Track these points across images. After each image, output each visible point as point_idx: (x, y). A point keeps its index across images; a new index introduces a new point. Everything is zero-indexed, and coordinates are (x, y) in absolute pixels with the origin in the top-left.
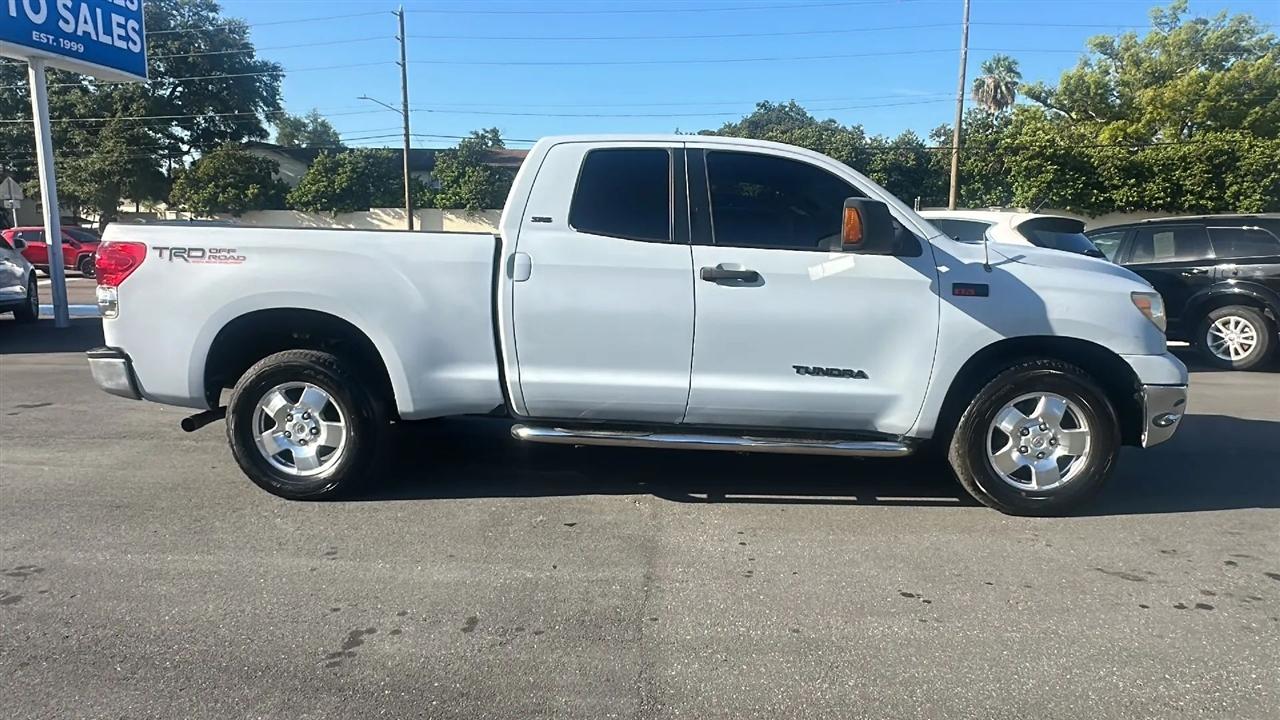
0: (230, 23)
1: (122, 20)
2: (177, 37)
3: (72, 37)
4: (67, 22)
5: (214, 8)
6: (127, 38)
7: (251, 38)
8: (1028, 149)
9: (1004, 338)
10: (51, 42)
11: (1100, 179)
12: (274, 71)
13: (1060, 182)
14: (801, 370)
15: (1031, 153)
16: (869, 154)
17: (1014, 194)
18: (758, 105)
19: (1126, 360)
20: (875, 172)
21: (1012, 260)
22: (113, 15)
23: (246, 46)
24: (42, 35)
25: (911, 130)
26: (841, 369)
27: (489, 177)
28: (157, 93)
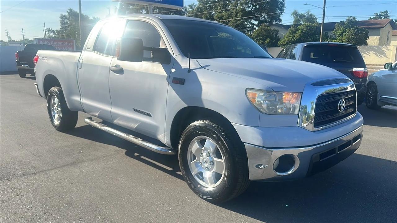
9: (187, 106)
14: (135, 110)
19: (234, 126)
21: (203, 68)
26: (145, 112)
27: (356, 32)
28: (248, 9)
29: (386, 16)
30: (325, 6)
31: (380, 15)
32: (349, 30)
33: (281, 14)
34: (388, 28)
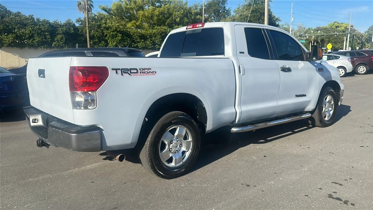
8: (111, 28)
9: (326, 82)
11: (134, 39)
13: (123, 40)
14: (297, 96)
15: (113, 30)
16: (56, 28)
17: (109, 44)
19: (340, 85)
20: (59, 34)
25: (70, 19)
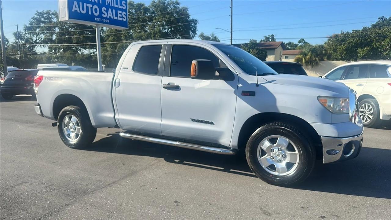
0: (183, 8)
1: (121, 12)
2: (168, 14)
3: (106, 18)
4: (105, 14)
5: (178, 4)
6: (122, 17)
7: (189, 12)
9: (259, 112)
10: (100, 20)
12: (195, 22)
14: (193, 120)
18: (379, 18)
19: (311, 125)
21: (269, 82)
22: (118, 11)
23: (188, 14)
24: (98, 19)
26: (205, 121)
27: (258, 52)
28: (164, 31)
29: (273, 39)
30: (232, 30)
31: (268, 38)
32: (252, 51)
33: (194, 36)
34: (280, 49)
